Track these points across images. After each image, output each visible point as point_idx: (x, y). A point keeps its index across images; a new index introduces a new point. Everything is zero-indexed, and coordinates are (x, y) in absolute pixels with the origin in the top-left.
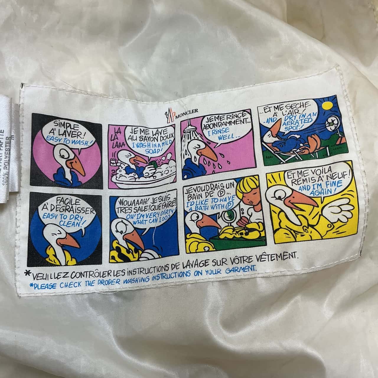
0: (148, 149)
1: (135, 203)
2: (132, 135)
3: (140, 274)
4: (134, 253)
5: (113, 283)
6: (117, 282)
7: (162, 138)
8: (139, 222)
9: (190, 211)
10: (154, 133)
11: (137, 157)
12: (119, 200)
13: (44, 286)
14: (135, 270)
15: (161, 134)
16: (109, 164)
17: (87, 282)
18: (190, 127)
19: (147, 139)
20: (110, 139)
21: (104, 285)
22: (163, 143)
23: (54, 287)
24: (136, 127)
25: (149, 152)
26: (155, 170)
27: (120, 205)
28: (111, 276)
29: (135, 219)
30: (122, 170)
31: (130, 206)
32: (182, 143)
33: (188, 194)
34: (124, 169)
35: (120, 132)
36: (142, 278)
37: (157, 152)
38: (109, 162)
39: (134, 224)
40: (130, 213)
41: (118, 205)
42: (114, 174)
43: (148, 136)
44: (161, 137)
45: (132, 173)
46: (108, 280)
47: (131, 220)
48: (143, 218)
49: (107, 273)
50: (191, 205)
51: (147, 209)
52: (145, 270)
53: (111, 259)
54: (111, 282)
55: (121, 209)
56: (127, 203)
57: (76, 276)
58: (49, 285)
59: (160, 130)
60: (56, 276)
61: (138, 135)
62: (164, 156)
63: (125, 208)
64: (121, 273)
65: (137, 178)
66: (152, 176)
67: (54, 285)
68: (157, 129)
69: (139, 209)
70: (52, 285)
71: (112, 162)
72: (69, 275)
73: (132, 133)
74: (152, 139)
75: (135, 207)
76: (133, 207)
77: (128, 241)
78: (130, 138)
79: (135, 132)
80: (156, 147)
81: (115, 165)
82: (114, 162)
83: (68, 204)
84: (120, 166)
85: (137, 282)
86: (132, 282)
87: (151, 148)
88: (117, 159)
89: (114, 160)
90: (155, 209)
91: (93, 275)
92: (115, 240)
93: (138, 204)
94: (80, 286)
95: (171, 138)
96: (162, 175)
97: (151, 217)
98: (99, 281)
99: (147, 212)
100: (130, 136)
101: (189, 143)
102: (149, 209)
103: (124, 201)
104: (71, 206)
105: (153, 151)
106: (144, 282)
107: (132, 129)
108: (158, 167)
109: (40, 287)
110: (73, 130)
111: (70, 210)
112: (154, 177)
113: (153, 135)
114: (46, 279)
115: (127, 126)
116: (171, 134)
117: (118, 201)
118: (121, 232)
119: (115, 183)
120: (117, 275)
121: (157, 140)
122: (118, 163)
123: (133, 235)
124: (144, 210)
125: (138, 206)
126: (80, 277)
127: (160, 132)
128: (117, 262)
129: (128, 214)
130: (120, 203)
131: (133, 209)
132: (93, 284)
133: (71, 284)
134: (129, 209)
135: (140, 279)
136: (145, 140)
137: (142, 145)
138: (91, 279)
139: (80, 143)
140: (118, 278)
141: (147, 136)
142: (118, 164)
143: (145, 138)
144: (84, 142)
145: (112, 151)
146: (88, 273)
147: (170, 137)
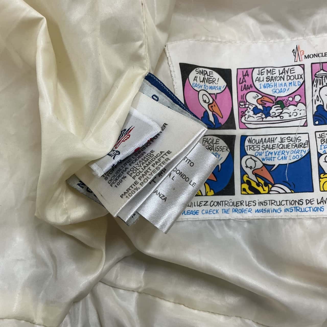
0: (275, 89)
1: (262, 141)
2: (259, 76)
3: (271, 205)
4: (264, 187)
5: (246, 212)
6: (249, 211)
7: (289, 78)
8: (268, 158)
9: (324, 153)
10: (281, 72)
11: (264, 97)
12: (248, 138)
13: (189, 212)
14: (266, 202)
15: (287, 73)
16: (239, 107)
17: (224, 210)
18: (322, 72)
19: (274, 79)
20: (239, 82)
21: (238, 213)
22: (289, 83)
23: (197, 213)
24: (263, 68)
25: (275, 92)
26: (281, 111)
27: (249, 143)
28: (243, 205)
29: (263, 156)
30: (250, 111)
31: (258, 143)
32: (314, 88)
33: (321, 139)
34: (251, 110)
35: (248, 75)
36: (274, 209)
37: (283, 92)
38: (239, 104)
39: (263, 160)
40: (258, 150)
41: (247, 143)
42: (243, 115)
43: (275, 75)
44: (288, 76)
45: (259, 113)
46: (241, 209)
47: (260, 157)
48: (272, 155)
49: (240, 203)
50: (324, 148)
51: (275, 147)
52: (276, 202)
53: (242, 191)
54: (244, 211)
55: (250, 147)
56: (256, 141)
57: (214, 204)
58: (193, 211)
59: (286, 69)
60: (199, 204)
61: (265, 76)
62: (291, 97)
63: (253, 146)
64: (252, 204)
65: (264, 118)
66: (279, 116)
67: (197, 212)
68: (283, 68)
69: (267, 147)
70: (196, 211)
71: (241, 104)
72: (208, 203)
73: (259, 75)
74: (278, 78)
75: (263, 145)
76: (261, 145)
77: (258, 176)
78: (257, 79)
79: (262, 74)
80: (282, 86)
81: (244, 106)
82: (243, 104)
83: (211, 144)
84: (248, 107)
85: (268, 212)
86: (264, 211)
87: (278, 87)
88: (246, 101)
89: (243, 102)
90: (283, 148)
91: (228, 204)
92: (245, 174)
93: (266, 142)
94: (218, 213)
95: (300, 79)
96: (290, 116)
97: (280, 155)
98: (234, 210)
99: (275, 150)
100: (257, 77)
101: (321, 89)
102: (277, 147)
103: (252, 140)
104: (212, 145)
105: (280, 90)
106: (276, 212)
107: (259, 71)
108: (285, 107)
109: (186, 213)
110: (209, 77)
111: (212, 149)
112: (281, 117)
113: (280, 74)
114: (191, 206)
115: (254, 68)
116: (300, 75)
117: (246, 140)
118: (251, 168)
119: (244, 123)
120: (248, 205)
121: (284, 79)
122: (246, 104)
123: (262, 170)
124: (272, 148)
125: (265, 144)
126: (217, 205)
127: (286, 71)
128: (248, 194)
129: (256, 151)
130: (249, 142)
131: (261, 147)
132: (228, 212)
133: (210, 211)
134: (257, 147)
135: (272, 210)
136: (271, 80)
137: (268, 85)
138: (227, 207)
139: (215, 89)
140: (250, 207)
141: (273, 76)
142: (247, 106)
143: (271, 79)
144: (218, 87)
145: (241, 93)
146: (224, 203)
147: (298, 78)
